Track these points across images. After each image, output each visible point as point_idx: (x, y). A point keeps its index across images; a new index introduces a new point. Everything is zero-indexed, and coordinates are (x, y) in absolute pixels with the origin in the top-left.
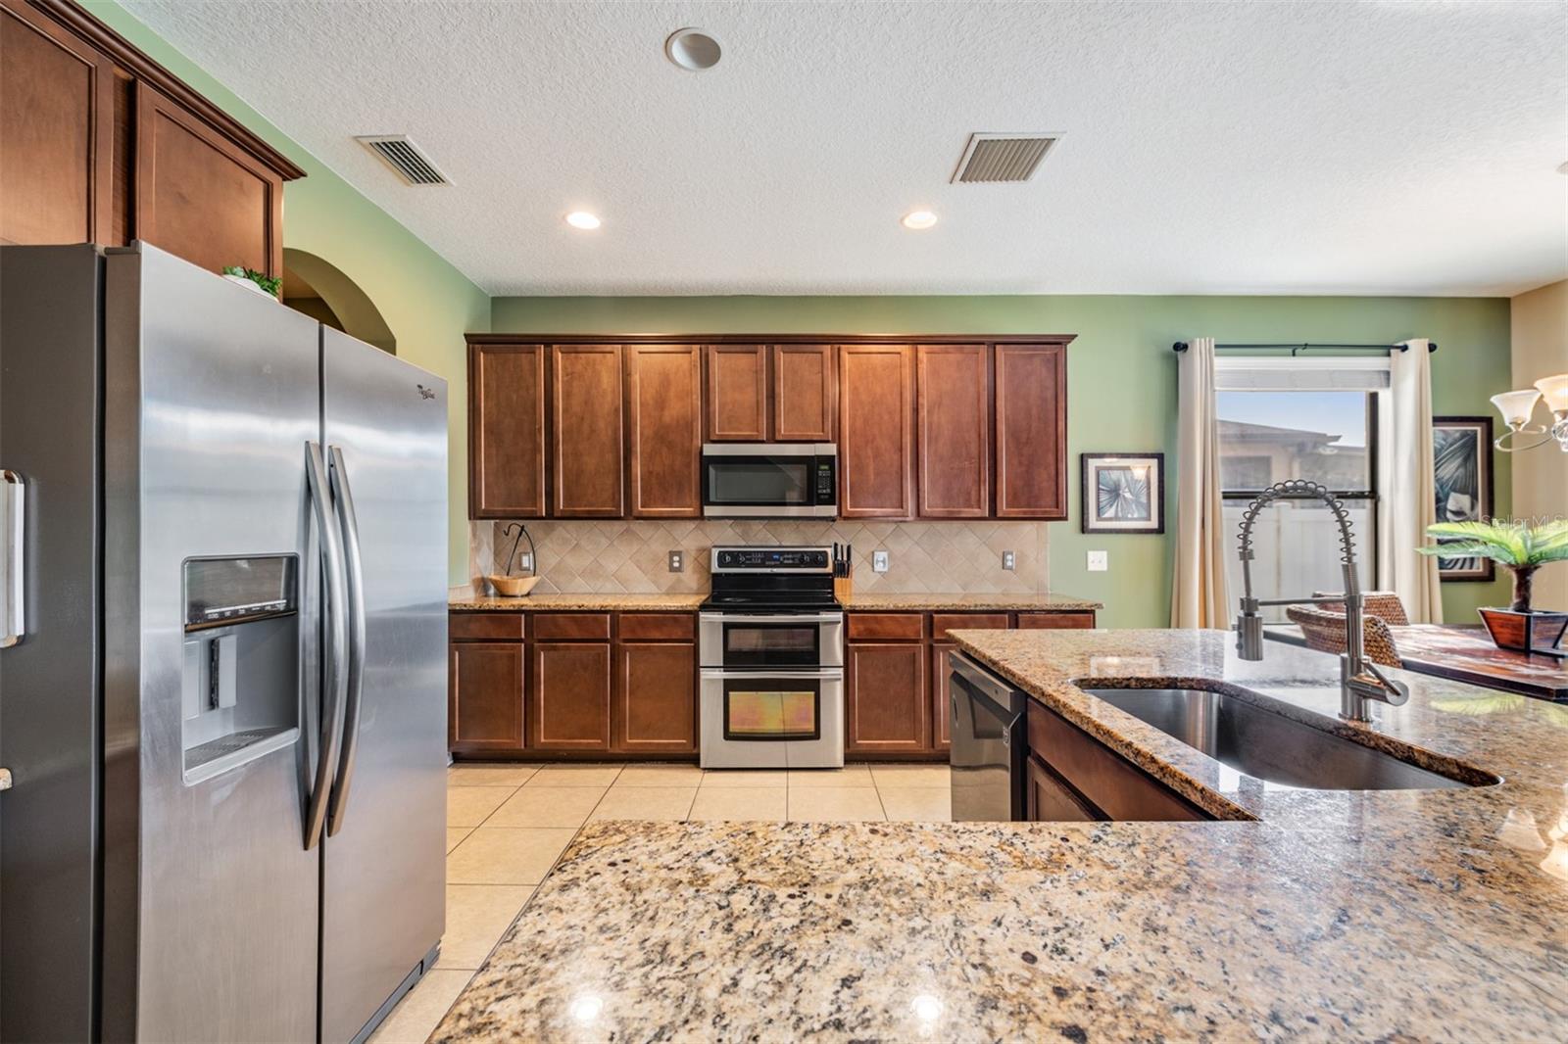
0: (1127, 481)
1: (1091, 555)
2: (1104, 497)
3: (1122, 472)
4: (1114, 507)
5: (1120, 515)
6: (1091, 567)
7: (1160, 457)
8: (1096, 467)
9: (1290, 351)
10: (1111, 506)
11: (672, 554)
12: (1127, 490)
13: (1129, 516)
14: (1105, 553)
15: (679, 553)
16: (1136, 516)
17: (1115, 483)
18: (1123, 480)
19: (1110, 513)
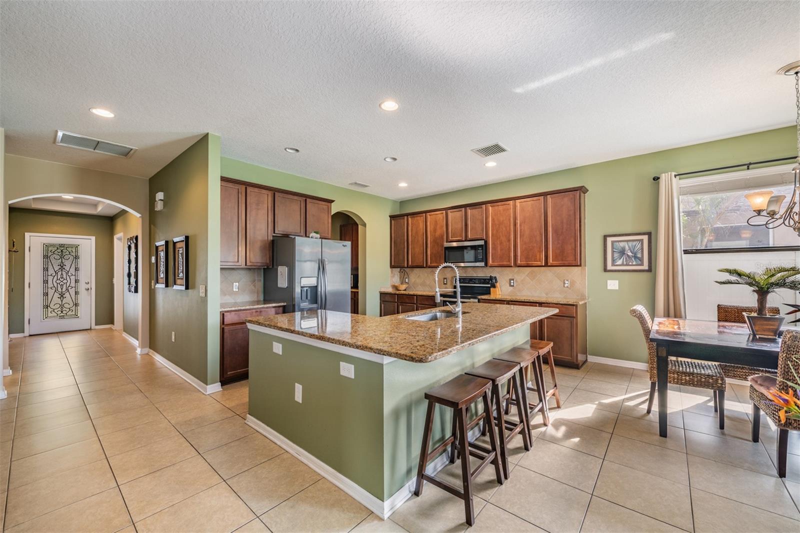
0: (629, 247)
1: (609, 282)
2: (616, 255)
3: (626, 243)
4: (622, 259)
5: (625, 263)
6: (609, 288)
7: (649, 234)
8: (612, 241)
9: (746, 167)
10: (620, 259)
11: (444, 279)
12: (629, 251)
13: (630, 264)
14: (617, 281)
15: (446, 279)
16: (634, 263)
17: (622, 248)
18: (627, 246)
19: (620, 262)
